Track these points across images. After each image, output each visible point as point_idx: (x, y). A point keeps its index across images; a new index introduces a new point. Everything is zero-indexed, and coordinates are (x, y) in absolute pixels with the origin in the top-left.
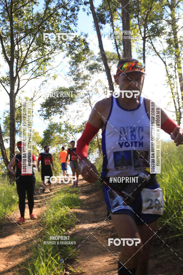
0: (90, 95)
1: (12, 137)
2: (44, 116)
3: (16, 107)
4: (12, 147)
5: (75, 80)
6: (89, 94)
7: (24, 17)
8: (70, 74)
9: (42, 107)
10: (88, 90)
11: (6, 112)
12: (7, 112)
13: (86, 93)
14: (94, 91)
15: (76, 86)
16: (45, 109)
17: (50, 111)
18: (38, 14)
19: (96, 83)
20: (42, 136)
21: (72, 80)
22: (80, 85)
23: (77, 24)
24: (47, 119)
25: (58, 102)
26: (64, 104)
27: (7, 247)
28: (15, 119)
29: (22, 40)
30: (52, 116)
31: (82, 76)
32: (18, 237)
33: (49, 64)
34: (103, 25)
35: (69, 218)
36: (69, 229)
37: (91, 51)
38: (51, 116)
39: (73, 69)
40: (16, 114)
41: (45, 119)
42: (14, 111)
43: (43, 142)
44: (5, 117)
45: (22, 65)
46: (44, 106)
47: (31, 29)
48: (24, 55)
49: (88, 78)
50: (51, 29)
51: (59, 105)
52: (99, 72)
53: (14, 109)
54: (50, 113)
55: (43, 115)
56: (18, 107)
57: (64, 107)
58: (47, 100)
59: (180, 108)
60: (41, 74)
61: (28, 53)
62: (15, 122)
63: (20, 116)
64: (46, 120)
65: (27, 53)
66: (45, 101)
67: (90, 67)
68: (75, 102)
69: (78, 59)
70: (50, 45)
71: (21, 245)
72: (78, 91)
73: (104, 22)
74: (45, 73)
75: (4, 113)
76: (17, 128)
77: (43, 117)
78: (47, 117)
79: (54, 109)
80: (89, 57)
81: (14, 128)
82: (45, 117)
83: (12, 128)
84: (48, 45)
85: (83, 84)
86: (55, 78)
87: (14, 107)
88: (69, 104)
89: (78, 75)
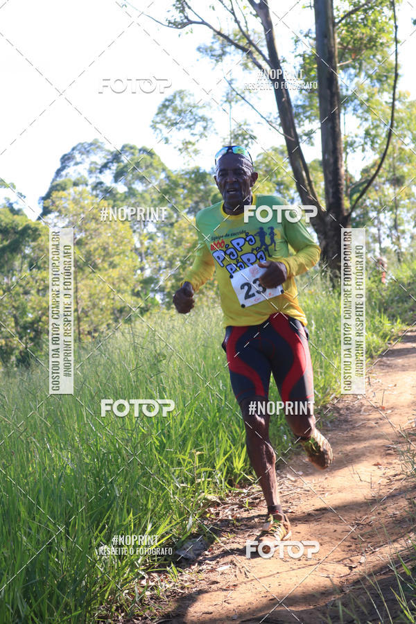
1: (330, 125)
3: (335, 13)
4: (332, 161)
11: (301, 37)
12: (306, 36)
27: (345, 506)
28: (337, 60)
32: (380, 473)
40: (338, 40)
42: (328, 29)
44: (300, 55)
53: (330, 22)
56: (342, 15)
62: (335, 68)
63: (350, 46)
71: (392, 496)
75: (296, 41)
76: (347, 90)
81: (334, 90)
83: (328, 91)
87: (330, 15)
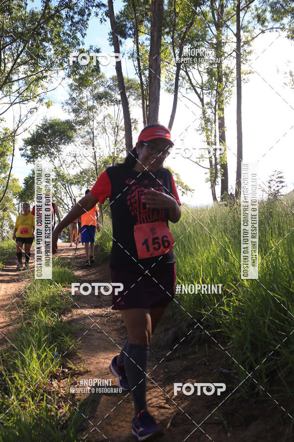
0: (95, 135)
2: (28, 157)
5: (75, 111)
6: (93, 133)
7: (14, 15)
8: (70, 102)
9: (25, 144)
10: (92, 127)
13: (90, 130)
14: (100, 129)
15: (76, 119)
16: (30, 147)
17: (37, 152)
18: (33, 13)
19: (104, 118)
20: (21, 185)
21: (71, 110)
22: (82, 118)
23: (85, 34)
24: (31, 161)
25: (49, 140)
26: (57, 142)
29: (7, 47)
30: (39, 159)
31: (85, 107)
33: (42, 86)
34: (123, 40)
35: (63, 300)
36: (64, 314)
37: (101, 74)
38: (37, 158)
39: (74, 95)
41: (28, 161)
43: (22, 194)
45: (5, 83)
46: (28, 142)
47: (22, 33)
48: (8, 69)
49: (94, 110)
50: (49, 36)
51: (50, 144)
52: (110, 104)
54: (37, 154)
55: (25, 156)
57: (57, 148)
58: (33, 136)
59: (216, 164)
60: (29, 98)
61: (15, 67)
64: (29, 163)
65: (12, 67)
66: (30, 136)
67: (99, 96)
68: (73, 141)
69: (82, 83)
70: (46, 59)
72: (77, 127)
73: (125, 36)
74: (35, 97)
77: (26, 158)
78: (32, 160)
79: (42, 148)
80: (98, 81)
82: (28, 159)
84: (43, 59)
85: (85, 119)
86: (49, 106)
88: (64, 144)
89: (81, 105)
